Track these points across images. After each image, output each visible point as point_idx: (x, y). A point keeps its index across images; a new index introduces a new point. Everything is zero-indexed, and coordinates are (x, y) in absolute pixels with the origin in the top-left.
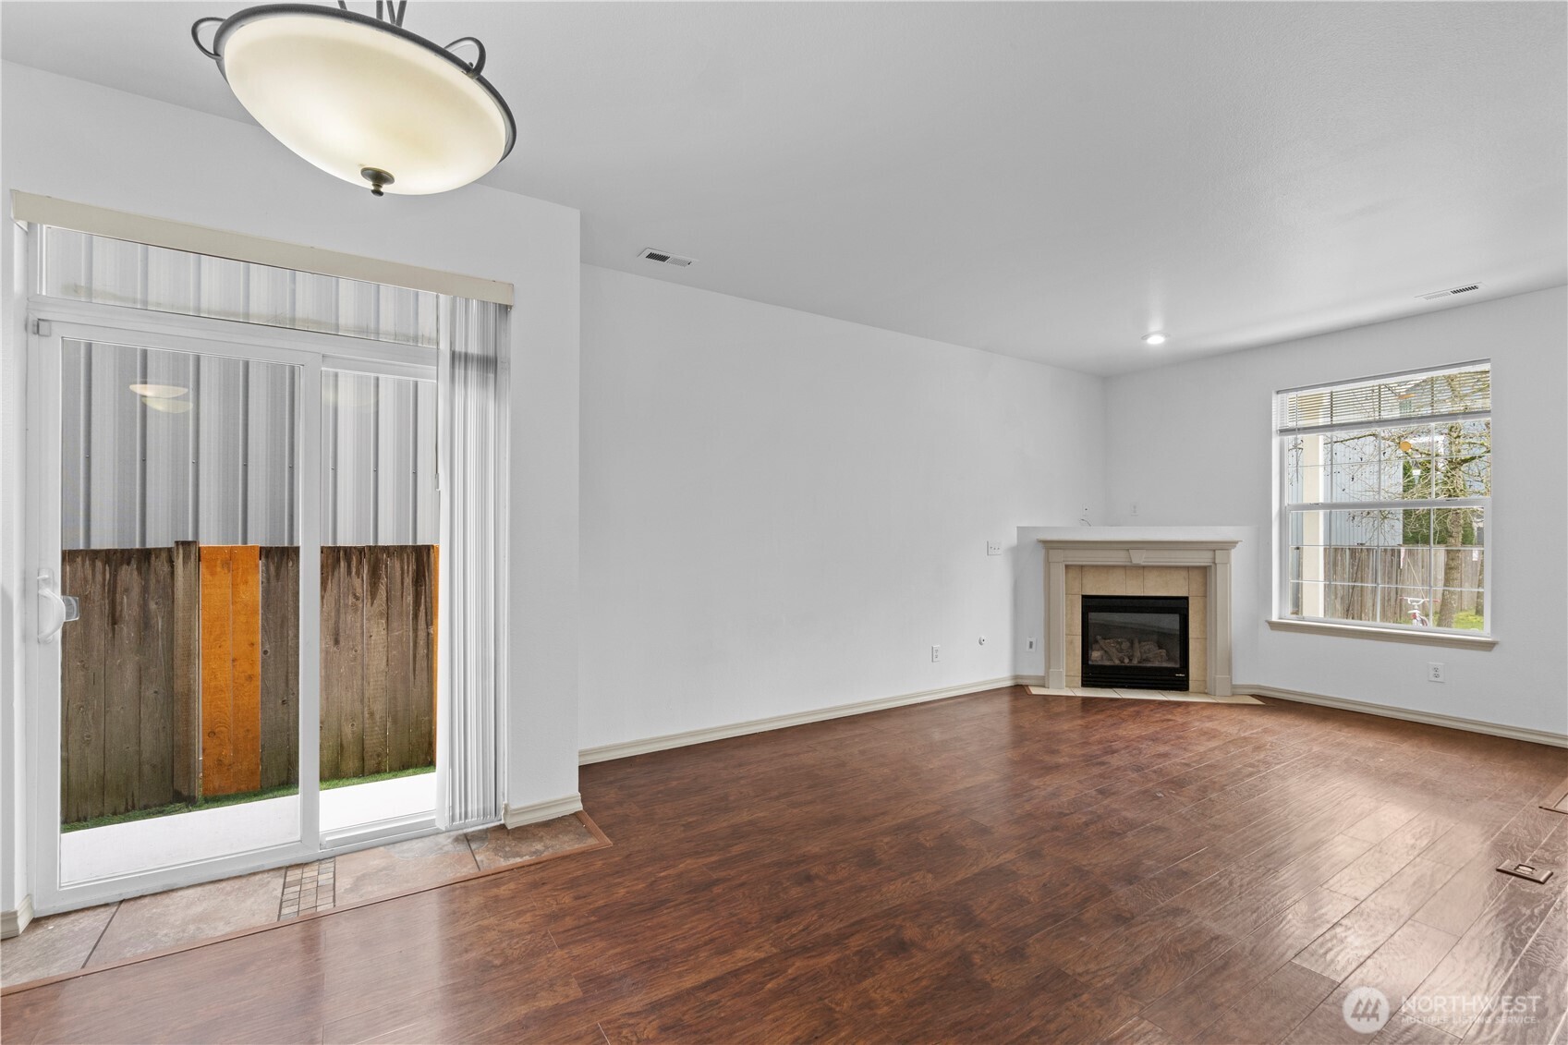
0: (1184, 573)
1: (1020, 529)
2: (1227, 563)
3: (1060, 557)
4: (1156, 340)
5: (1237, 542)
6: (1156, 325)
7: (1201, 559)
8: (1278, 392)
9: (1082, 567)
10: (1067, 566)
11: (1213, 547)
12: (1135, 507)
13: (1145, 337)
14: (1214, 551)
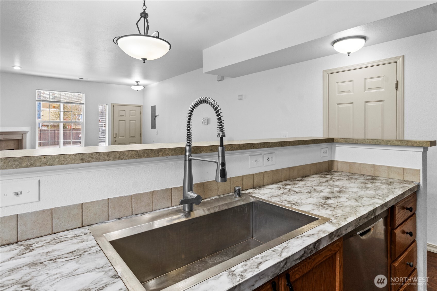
0: (13, 142)
4: (17, 68)
6: (17, 64)
7: (19, 137)
8: (37, 90)
13: (14, 66)
14: (23, 134)
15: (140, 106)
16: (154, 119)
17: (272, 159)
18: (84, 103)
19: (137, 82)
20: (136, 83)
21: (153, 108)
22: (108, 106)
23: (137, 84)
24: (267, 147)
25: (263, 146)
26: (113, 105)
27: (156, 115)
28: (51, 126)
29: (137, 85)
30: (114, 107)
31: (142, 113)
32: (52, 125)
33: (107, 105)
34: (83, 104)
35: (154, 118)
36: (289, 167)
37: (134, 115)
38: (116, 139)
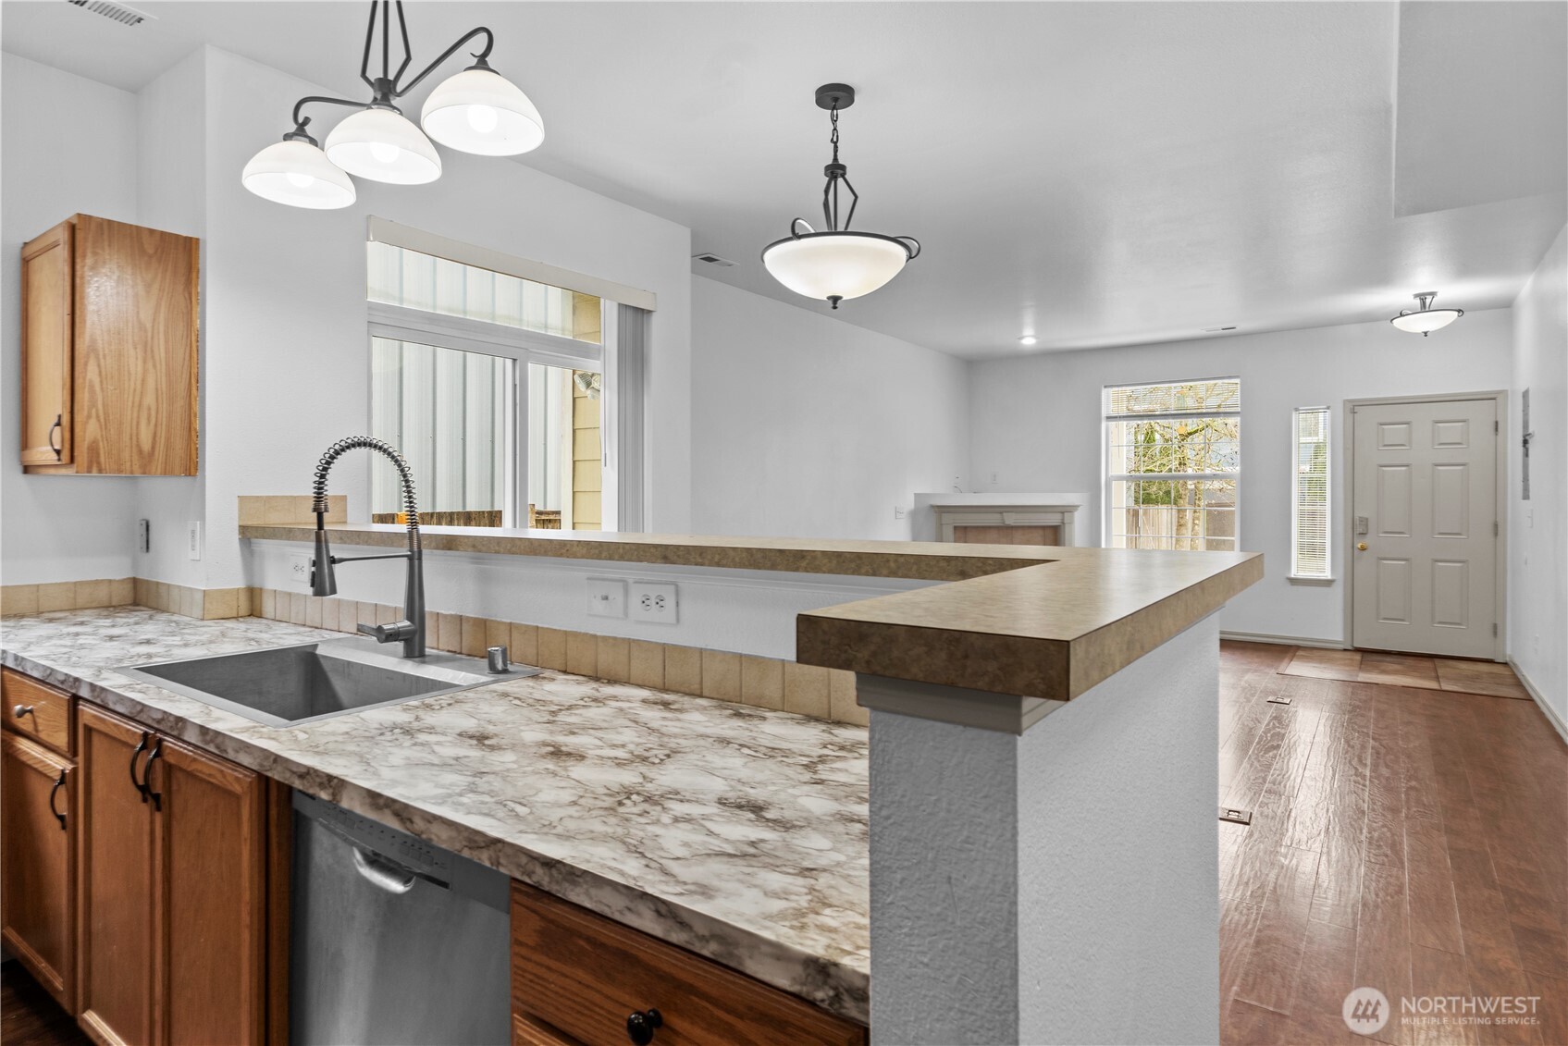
0: (1041, 532)
1: (917, 495)
2: (1071, 523)
3: (947, 518)
4: (1029, 341)
5: (1078, 506)
7: (1053, 520)
8: (1105, 387)
9: (965, 528)
10: (955, 528)
11: (1063, 510)
12: (995, 476)
13: (1021, 338)
14: (1063, 513)
15: (1491, 398)
16: (1527, 455)
17: (661, 603)
19: (1424, 297)
20: (1418, 301)
23: (1424, 306)
24: (611, 558)
25: (597, 551)
26: (1347, 406)
30: (1355, 412)
31: (1506, 428)
33: (1328, 408)
35: (1526, 449)
36: (744, 652)
37: (1459, 441)
38: (1367, 541)
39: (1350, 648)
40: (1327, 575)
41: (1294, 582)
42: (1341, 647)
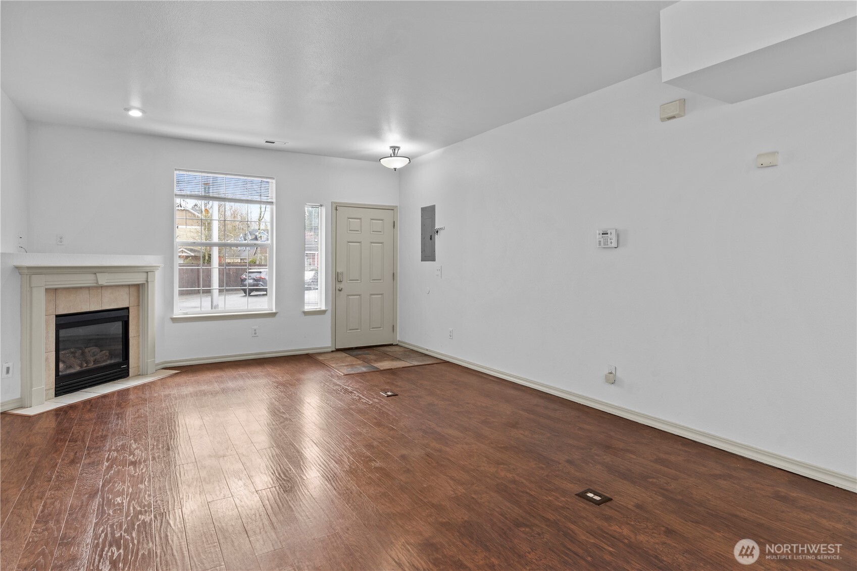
0: (127, 290)
2: (153, 281)
3: (41, 282)
4: (135, 114)
5: (158, 266)
6: (135, 102)
7: (138, 279)
8: (175, 170)
9: (56, 289)
10: (46, 290)
13: (128, 109)
14: (147, 272)
15: (392, 209)
16: (431, 239)
18: (274, 200)
19: (394, 148)
20: (391, 151)
21: (428, 213)
22: (324, 209)
23: (394, 153)
26: (334, 206)
27: (437, 227)
28: (191, 258)
29: (395, 155)
30: (336, 210)
31: (398, 225)
32: (192, 256)
33: (321, 206)
34: (272, 203)
35: (431, 236)
37: (380, 231)
38: (341, 286)
39: (334, 349)
40: (323, 308)
41: (306, 313)
42: (330, 350)
